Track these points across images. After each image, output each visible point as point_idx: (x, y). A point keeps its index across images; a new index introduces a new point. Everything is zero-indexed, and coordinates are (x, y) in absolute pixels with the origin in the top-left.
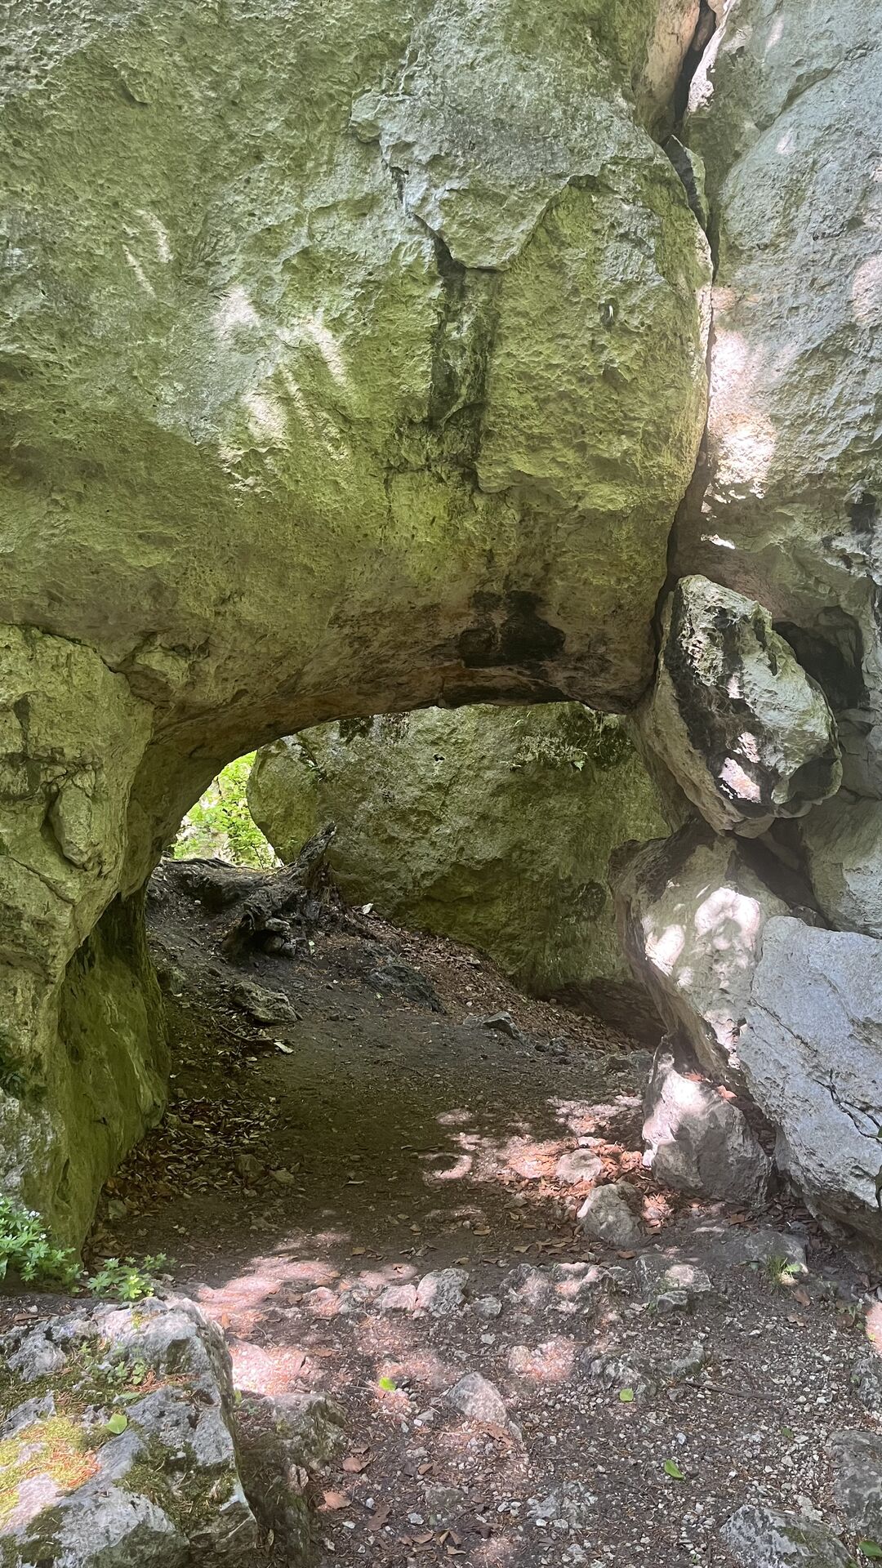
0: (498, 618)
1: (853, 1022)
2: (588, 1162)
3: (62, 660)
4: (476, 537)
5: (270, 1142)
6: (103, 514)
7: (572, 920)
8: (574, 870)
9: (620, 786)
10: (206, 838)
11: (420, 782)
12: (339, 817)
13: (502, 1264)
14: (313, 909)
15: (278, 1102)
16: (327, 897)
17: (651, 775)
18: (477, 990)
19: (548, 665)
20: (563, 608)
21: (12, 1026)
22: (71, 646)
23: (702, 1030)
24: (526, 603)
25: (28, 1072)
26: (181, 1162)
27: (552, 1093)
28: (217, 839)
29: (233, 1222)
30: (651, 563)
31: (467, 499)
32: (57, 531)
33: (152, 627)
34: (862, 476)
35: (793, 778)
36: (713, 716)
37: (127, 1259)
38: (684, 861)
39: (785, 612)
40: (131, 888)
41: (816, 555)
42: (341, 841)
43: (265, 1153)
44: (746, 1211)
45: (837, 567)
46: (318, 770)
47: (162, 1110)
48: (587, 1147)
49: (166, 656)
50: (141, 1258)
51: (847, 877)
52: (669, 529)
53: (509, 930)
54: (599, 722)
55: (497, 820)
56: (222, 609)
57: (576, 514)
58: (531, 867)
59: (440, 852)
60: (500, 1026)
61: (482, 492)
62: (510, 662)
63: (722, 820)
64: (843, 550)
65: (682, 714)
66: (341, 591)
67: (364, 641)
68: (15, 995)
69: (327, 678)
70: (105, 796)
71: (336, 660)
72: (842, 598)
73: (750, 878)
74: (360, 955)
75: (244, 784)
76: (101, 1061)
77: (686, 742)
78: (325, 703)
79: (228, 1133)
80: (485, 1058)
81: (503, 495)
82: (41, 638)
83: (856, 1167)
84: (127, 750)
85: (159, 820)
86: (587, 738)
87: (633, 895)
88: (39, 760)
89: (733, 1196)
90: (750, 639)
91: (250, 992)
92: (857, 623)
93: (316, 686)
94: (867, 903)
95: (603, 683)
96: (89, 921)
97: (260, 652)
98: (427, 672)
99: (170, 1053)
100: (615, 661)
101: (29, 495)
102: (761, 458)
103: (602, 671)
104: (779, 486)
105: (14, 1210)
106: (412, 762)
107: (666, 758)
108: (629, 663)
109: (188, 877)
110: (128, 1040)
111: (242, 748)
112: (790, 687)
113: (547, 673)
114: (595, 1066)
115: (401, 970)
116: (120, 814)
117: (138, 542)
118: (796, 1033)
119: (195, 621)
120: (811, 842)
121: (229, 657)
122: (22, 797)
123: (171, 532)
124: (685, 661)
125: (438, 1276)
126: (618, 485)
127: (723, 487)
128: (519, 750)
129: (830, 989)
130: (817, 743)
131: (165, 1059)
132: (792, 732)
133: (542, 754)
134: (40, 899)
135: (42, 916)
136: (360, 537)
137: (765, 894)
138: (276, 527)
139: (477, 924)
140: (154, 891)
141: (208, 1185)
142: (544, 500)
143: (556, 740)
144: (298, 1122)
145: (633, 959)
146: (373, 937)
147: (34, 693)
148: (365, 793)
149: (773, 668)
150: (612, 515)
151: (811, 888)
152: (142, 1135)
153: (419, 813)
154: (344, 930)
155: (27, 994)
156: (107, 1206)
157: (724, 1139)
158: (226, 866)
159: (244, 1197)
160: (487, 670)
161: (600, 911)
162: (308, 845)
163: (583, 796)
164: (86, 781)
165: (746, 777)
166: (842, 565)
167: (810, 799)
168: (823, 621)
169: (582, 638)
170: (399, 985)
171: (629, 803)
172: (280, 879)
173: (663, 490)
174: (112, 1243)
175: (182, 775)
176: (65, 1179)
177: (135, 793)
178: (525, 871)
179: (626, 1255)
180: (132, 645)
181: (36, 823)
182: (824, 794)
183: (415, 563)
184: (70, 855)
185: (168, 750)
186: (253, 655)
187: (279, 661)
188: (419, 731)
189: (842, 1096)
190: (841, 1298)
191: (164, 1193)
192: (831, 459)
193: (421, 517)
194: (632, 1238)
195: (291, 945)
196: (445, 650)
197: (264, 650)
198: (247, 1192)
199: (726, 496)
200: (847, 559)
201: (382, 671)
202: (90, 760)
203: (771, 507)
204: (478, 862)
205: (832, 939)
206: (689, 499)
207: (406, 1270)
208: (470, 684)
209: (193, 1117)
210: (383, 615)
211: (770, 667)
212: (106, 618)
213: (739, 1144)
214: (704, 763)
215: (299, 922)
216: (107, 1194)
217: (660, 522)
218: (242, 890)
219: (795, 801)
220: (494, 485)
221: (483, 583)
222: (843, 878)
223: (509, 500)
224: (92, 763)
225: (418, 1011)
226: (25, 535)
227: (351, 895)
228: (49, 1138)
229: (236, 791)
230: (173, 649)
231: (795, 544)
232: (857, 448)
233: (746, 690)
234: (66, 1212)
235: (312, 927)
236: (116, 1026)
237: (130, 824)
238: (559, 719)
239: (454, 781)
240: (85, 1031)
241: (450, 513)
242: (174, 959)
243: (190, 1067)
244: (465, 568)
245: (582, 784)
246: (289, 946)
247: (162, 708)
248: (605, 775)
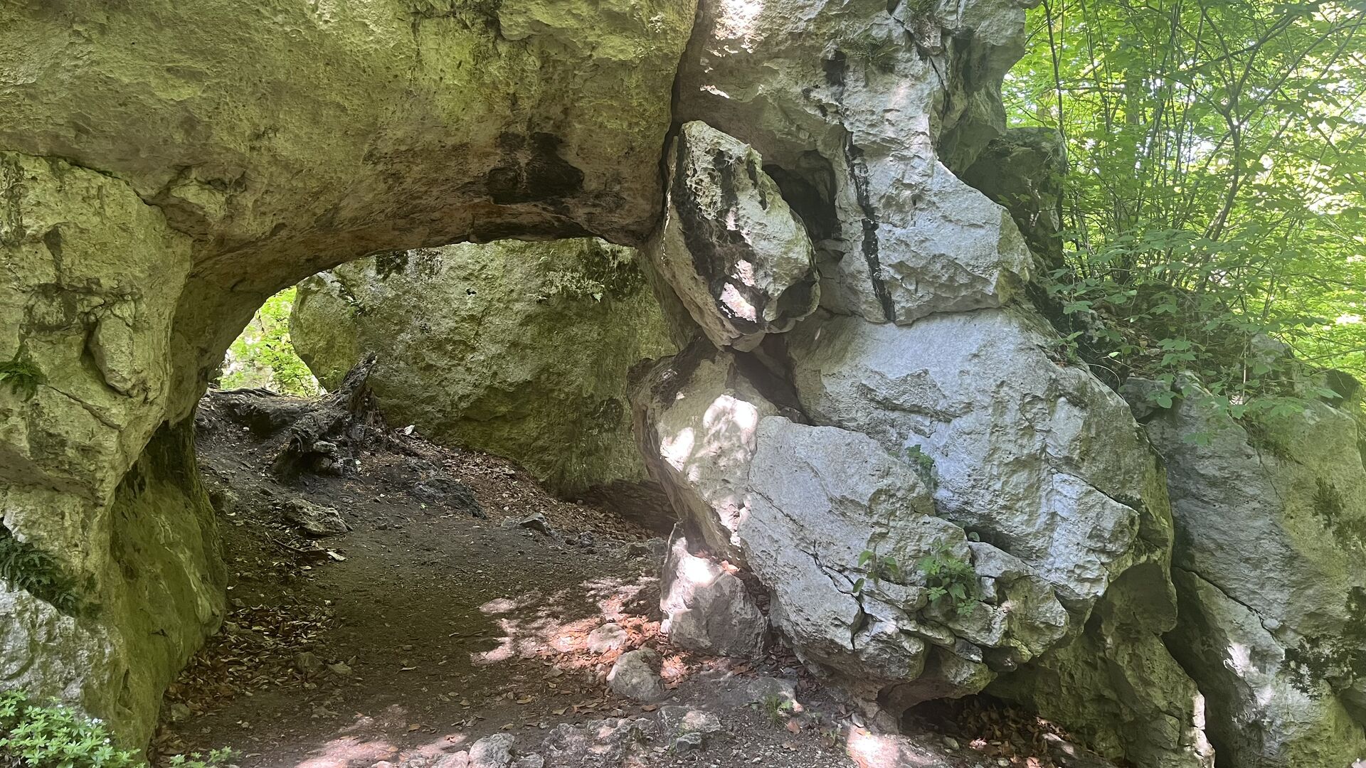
0: (523, 158)
1: (831, 500)
2: (615, 634)
3: (93, 192)
4: (500, 81)
5: (327, 640)
6: (128, 46)
7: (595, 432)
8: (596, 388)
9: (634, 315)
10: (252, 372)
11: (455, 314)
12: (378, 346)
13: (543, 726)
14: (358, 431)
15: (333, 604)
16: (371, 420)
17: (660, 302)
18: (513, 496)
19: (569, 201)
20: (582, 149)
21: (62, 548)
22: (101, 179)
23: (709, 514)
24: (548, 145)
25: (81, 590)
26: (242, 664)
27: (582, 579)
28: (262, 373)
29: (295, 713)
30: (658, 109)
31: (490, 45)
32: (80, 63)
33: (186, 161)
34: (834, 36)
35: (780, 299)
36: (714, 246)
37: (192, 754)
38: (691, 374)
39: (772, 156)
40: (178, 415)
41: (798, 105)
42: (382, 369)
43: (323, 650)
44: (748, 663)
45: (815, 115)
46: (357, 305)
47: (220, 619)
48: (613, 621)
49: (203, 189)
50: (207, 753)
51: (825, 381)
52: (672, 79)
53: (540, 443)
54: (614, 259)
55: (526, 347)
56: (257, 144)
57: (591, 63)
58: (558, 388)
59: (476, 377)
60: (535, 525)
61: (504, 39)
62: (536, 198)
63: (722, 336)
64: (820, 100)
65: (687, 245)
66: (373, 129)
67: (397, 177)
68: (63, 518)
69: (363, 213)
70: (146, 326)
71: (371, 195)
72: (819, 143)
73: (745, 386)
74: (404, 471)
75: (286, 321)
76: (157, 578)
77: (692, 269)
78: (362, 238)
79: (286, 635)
80: (522, 553)
81: (524, 43)
82: (69, 170)
83: (836, 619)
84: (166, 282)
85: (203, 352)
86: (604, 272)
87: (649, 405)
88: (75, 291)
89: (736, 652)
90: (744, 177)
91: (301, 508)
92: (831, 165)
93: (353, 220)
94: (840, 402)
95: (618, 219)
96: (137, 444)
97: (296, 188)
98: (457, 209)
99: (226, 566)
100: (628, 198)
101: (49, 26)
102: (750, 17)
103: (617, 207)
104: (765, 43)
105: (75, 719)
106: (447, 296)
107: (674, 285)
108: (640, 201)
109: (235, 405)
110: (184, 557)
111: (282, 282)
112: (777, 221)
113: (568, 209)
114: (617, 553)
115: (443, 482)
116: (164, 343)
117: (167, 76)
118: (785, 512)
119: (230, 155)
120: (794, 354)
121: (267, 192)
122: (59, 327)
123: (200, 66)
124: (689, 198)
125: (487, 741)
126: (627, 37)
127: (719, 42)
128: (544, 284)
129: (813, 474)
130: (800, 268)
131: (222, 573)
132: (779, 259)
133: (564, 288)
134: (84, 426)
135: (87, 442)
136: (391, 78)
137: (758, 398)
138: (308, 66)
139: (511, 439)
140: (203, 420)
141: (269, 683)
142: (562, 48)
143: (576, 275)
144: (353, 621)
145: (649, 460)
146: (416, 455)
147: (64, 224)
148: (403, 325)
149: (763, 203)
150: (623, 64)
151: (795, 392)
152: (202, 643)
153: (455, 343)
154: (389, 449)
155: (76, 518)
156: (170, 709)
157: (728, 604)
158: (272, 394)
159: (304, 690)
160: (514, 206)
161: (619, 422)
162: (351, 373)
163: (602, 325)
164: (126, 310)
165: (742, 299)
166: (818, 114)
167: (794, 316)
168: (804, 164)
169: (599, 177)
170: (442, 495)
171: (641, 329)
172: (326, 405)
173: (667, 43)
174: (176, 742)
175: (225, 308)
176: (125, 687)
177: (177, 323)
178: (552, 391)
179: (649, 708)
180: (166, 178)
181: (75, 353)
182: (806, 312)
183: (444, 104)
184: (113, 383)
185: (209, 284)
186: (290, 190)
187: (316, 196)
188: (451, 268)
189: (824, 562)
190: (824, 725)
191: (228, 693)
192: (809, 20)
193: (448, 61)
194: (654, 694)
195: (339, 464)
196: (475, 187)
197: (301, 185)
198: (307, 685)
199: (722, 51)
200: (823, 108)
201: (415, 206)
202: (129, 290)
203: (760, 61)
204: (511, 385)
205: (814, 433)
206: (689, 53)
207: (459, 738)
208: (499, 221)
209: (252, 623)
210: (415, 152)
211: (761, 202)
212: (138, 150)
213: (741, 608)
214: (707, 288)
215: (345, 444)
216: (169, 699)
217: (665, 73)
218: (288, 417)
219: (782, 318)
220: (516, 33)
221: (508, 124)
222: (821, 383)
223: (529, 48)
224: (131, 294)
225: (458, 518)
226: (47, 65)
227: (393, 418)
228: (107, 651)
229: (278, 327)
230: (209, 183)
231: (780, 94)
232: (830, 11)
233: (741, 223)
234: (129, 718)
235: (358, 448)
236: (171, 545)
237: (173, 355)
238: (578, 256)
239: (486, 312)
240: (139, 551)
241: (476, 58)
242: (225, 481)
243: (247, 579)
244: (490, 110)
245: (601, 313)
246: (336, 465)
247: (200, 241)
248: (620, 305)
